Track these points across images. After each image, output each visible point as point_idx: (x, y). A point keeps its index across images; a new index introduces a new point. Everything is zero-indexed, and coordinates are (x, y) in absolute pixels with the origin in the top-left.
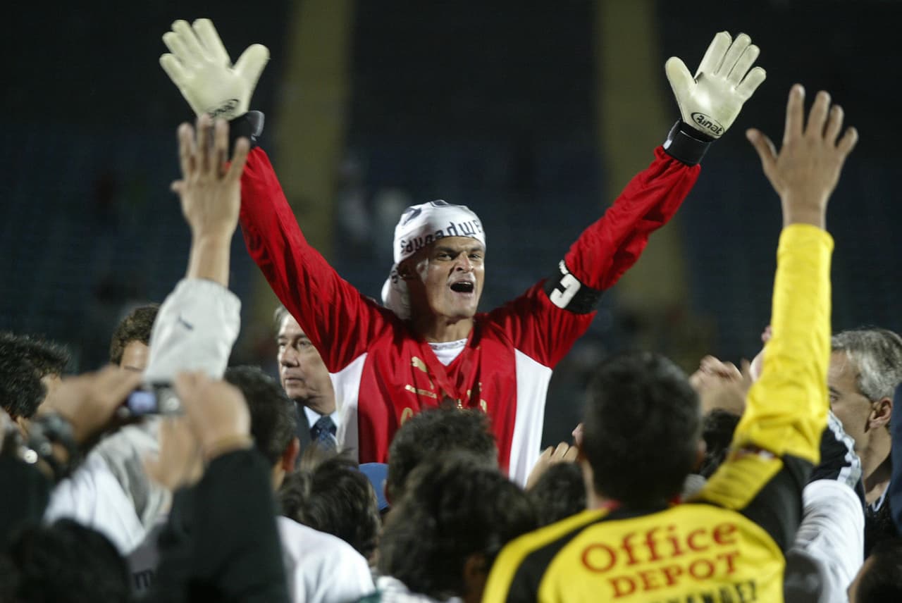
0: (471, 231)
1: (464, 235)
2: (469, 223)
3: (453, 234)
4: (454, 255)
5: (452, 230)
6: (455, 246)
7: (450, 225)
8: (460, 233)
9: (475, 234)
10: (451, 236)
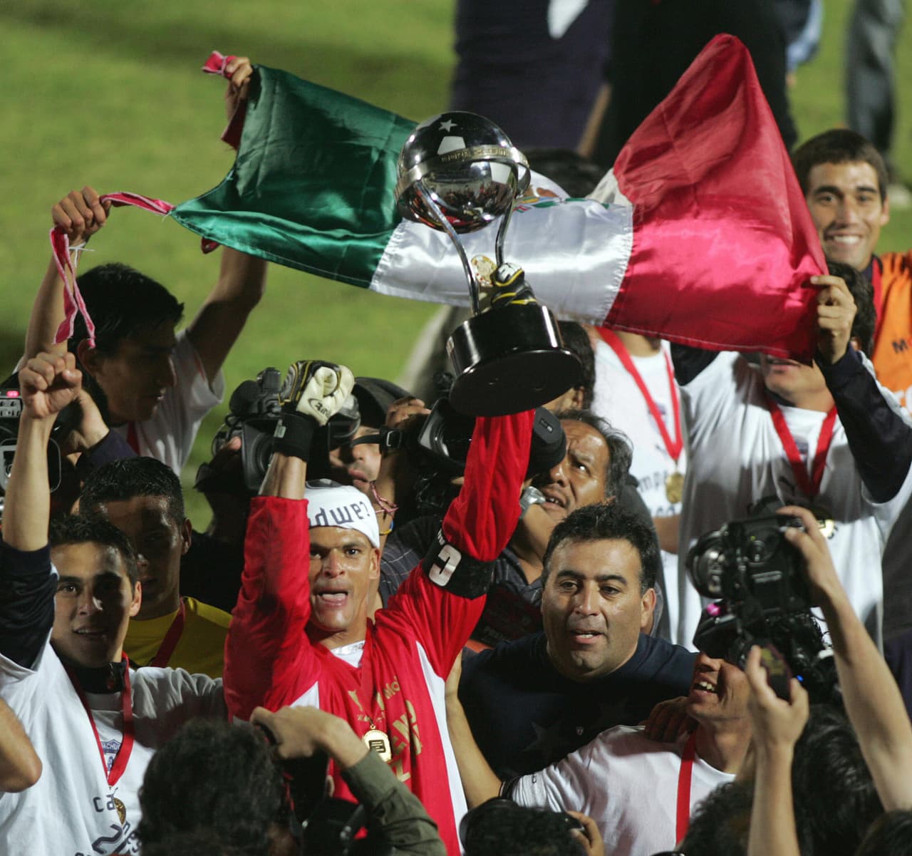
0: (347, 518)
1: (336, 524)
2: (346, 508)
3: (323, 523)
4: (324, 552)
5: (321, 518)
6: (325, 541)
7: (320, 512)
8: (331, 522)
9: (350, 520)
10: (319, 526)
